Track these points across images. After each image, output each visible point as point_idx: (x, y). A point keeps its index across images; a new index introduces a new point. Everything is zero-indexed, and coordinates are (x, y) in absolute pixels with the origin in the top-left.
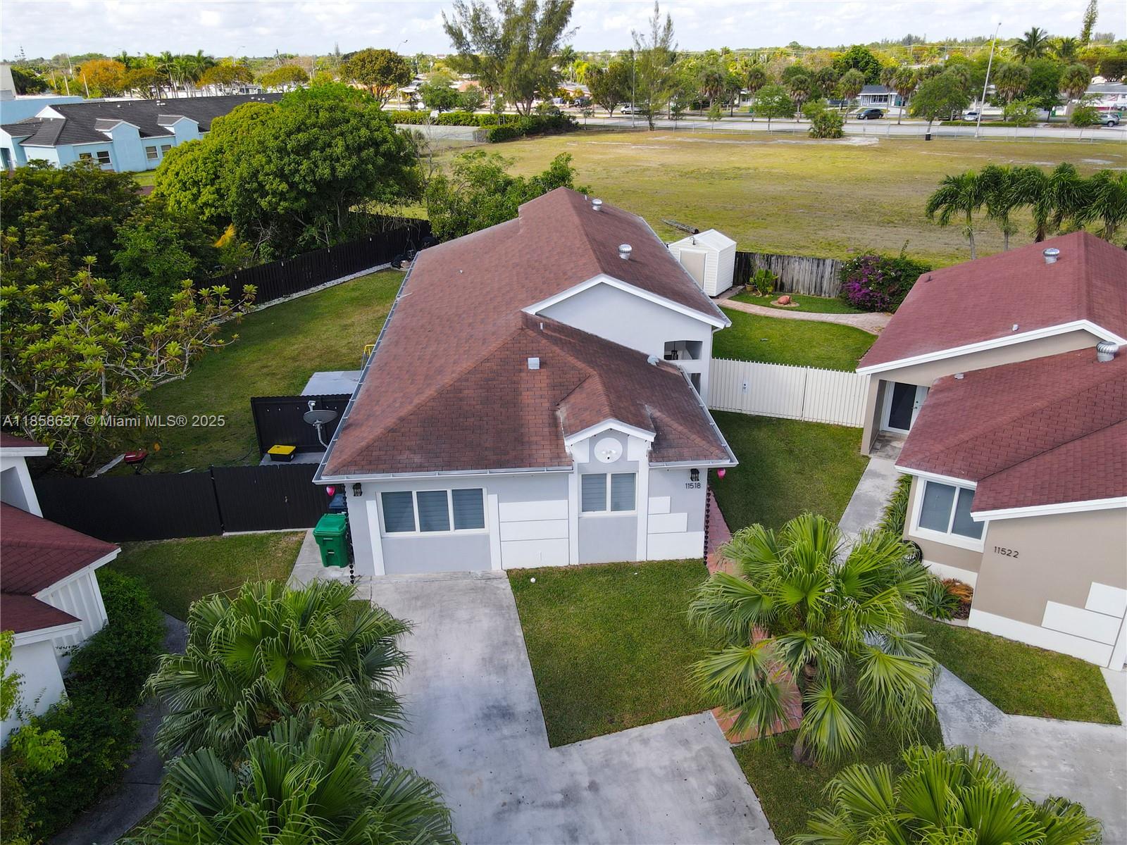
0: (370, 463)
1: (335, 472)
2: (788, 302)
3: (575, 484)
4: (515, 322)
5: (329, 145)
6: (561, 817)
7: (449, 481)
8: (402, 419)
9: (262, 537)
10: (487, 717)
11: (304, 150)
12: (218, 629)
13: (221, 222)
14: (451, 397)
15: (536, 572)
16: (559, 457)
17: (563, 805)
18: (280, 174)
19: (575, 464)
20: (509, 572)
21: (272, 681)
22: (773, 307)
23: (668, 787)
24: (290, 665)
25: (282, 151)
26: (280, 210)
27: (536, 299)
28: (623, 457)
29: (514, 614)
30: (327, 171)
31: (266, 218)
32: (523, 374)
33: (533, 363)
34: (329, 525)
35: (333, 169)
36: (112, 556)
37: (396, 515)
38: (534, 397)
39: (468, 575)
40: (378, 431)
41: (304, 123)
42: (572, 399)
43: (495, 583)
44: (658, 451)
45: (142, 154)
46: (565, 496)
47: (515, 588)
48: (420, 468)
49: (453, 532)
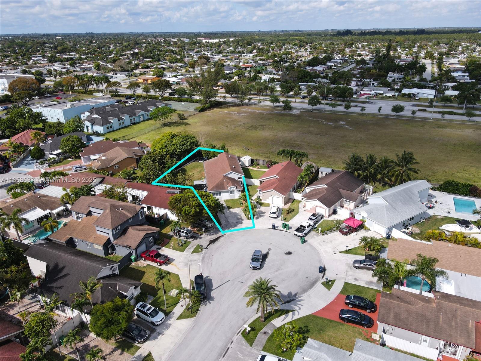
2: (259, 167)
4: (222, 176)
19: (229, 190)
22: (256, 168)
27: (224, 173)
28: (233, 189)
32: (224, 182)
42: (228, 184)
44: (236, 188)
45: (118, 124)
46: (228, 193)
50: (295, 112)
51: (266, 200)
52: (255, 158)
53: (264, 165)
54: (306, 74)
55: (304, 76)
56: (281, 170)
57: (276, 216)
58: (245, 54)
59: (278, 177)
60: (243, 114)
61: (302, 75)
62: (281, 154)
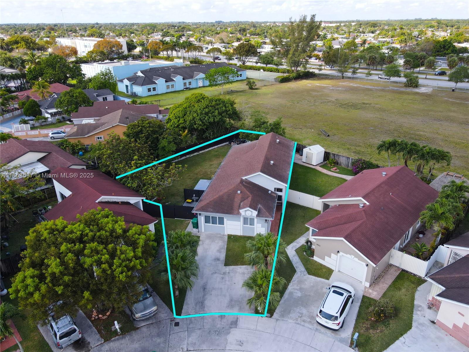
0: (203, 210)
1: (196, 211)
2: (336, 170)
3: (242, 219)
4: (239, 180)
5: (214, 112)
6: (222, 276)
7: (218, 215)
8: (210, 201)
9: (182, 220)
10: (215, 259)
11: (207, 114)
12: (172, 236)
13: (184, 128)
14: (221, 198)
15: (233, 236)
16: (239, 214)
17: (223, 274)
18: (200, 119)
19: (242, 215)
20: (228, 235)
21: (179, 244)
22: (331, 171)
23: (241, 275)
24: (182, 243)
25: (201, 113)
26: (199, 129)
27: (246, 175)
28: (252, 215)
29: (226, 243)
30: (212, 120)
31: (196, 130)
32: (236, 194)
33: (239, 192)
34: (194, 220)
35: (214, 119)
36: (157, 221)
37: (207, 220)
38: (237, 200)
39: (220, 234)
40: (206, 203)
41: (208, 105)
42: (244, 201)
43: (225, 236)
44: (258, 216)
45: (165, 87)
46: (240, 221)
47: (228, 238)
48: (212, 212)
49: (218, 225)
50: (422, 90)
51: (324, 259)
52: (334, 150)
53: (348, 166)
54: (447, 45)
55: (444, 47)
56: (379, 186)
57: (337, 327)
58: (366, 34)
59: (368, 204)
60: (340, 89)
61: (440, 46)
62: (388, 149)
